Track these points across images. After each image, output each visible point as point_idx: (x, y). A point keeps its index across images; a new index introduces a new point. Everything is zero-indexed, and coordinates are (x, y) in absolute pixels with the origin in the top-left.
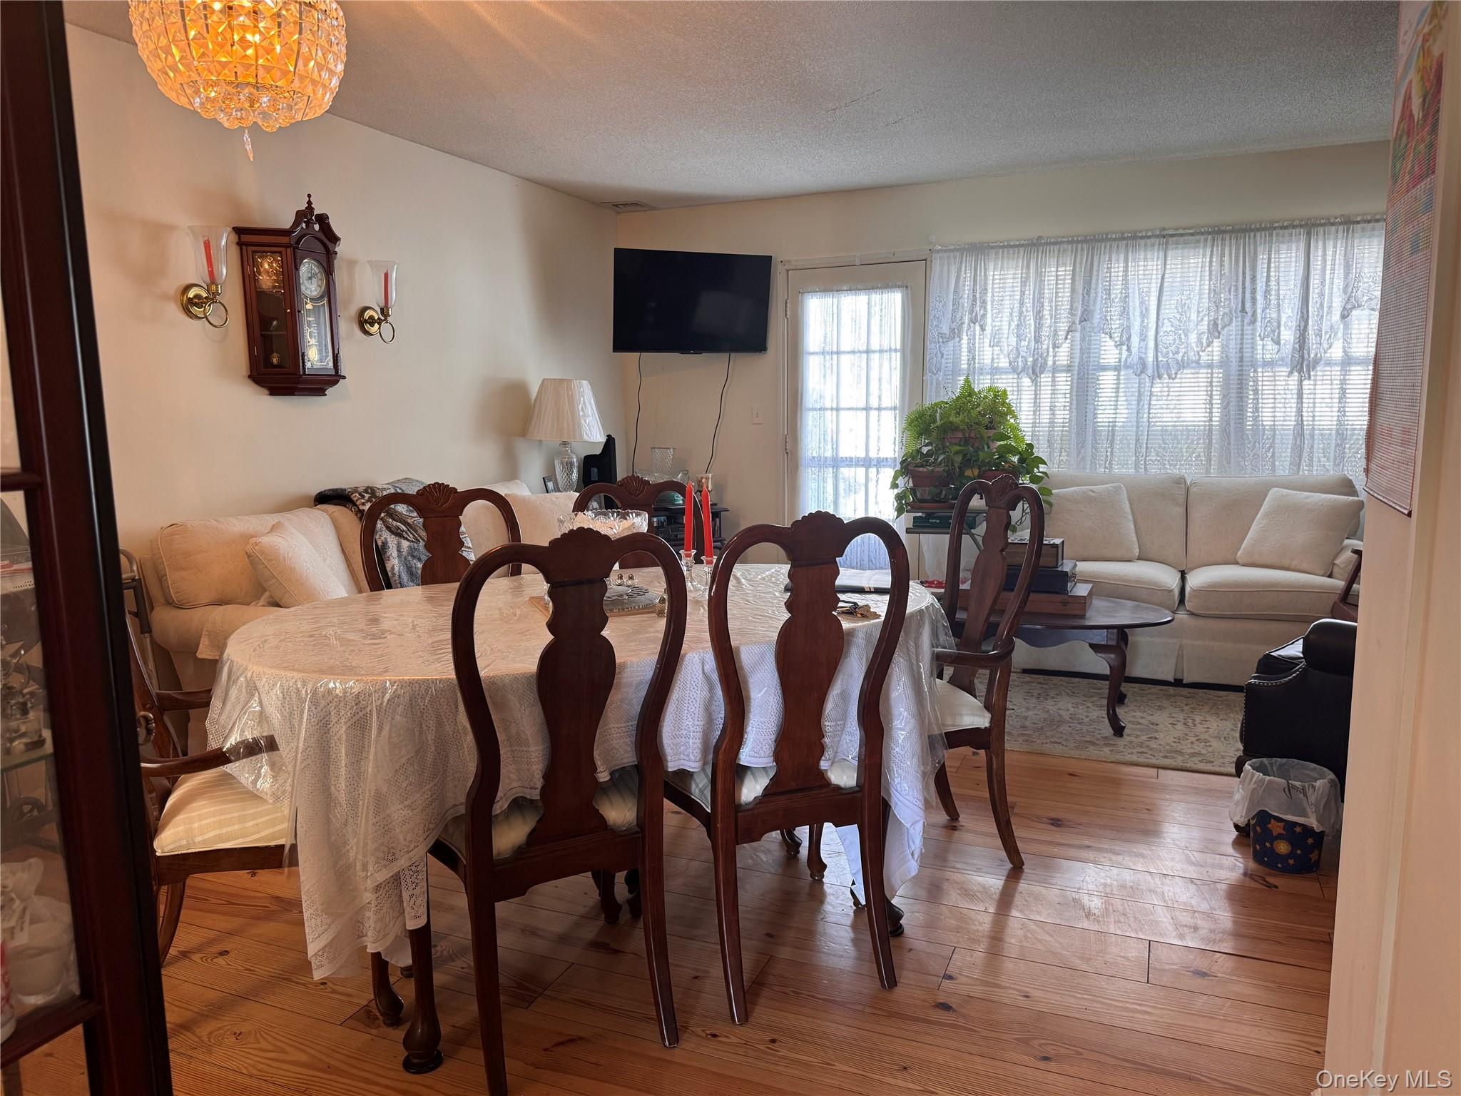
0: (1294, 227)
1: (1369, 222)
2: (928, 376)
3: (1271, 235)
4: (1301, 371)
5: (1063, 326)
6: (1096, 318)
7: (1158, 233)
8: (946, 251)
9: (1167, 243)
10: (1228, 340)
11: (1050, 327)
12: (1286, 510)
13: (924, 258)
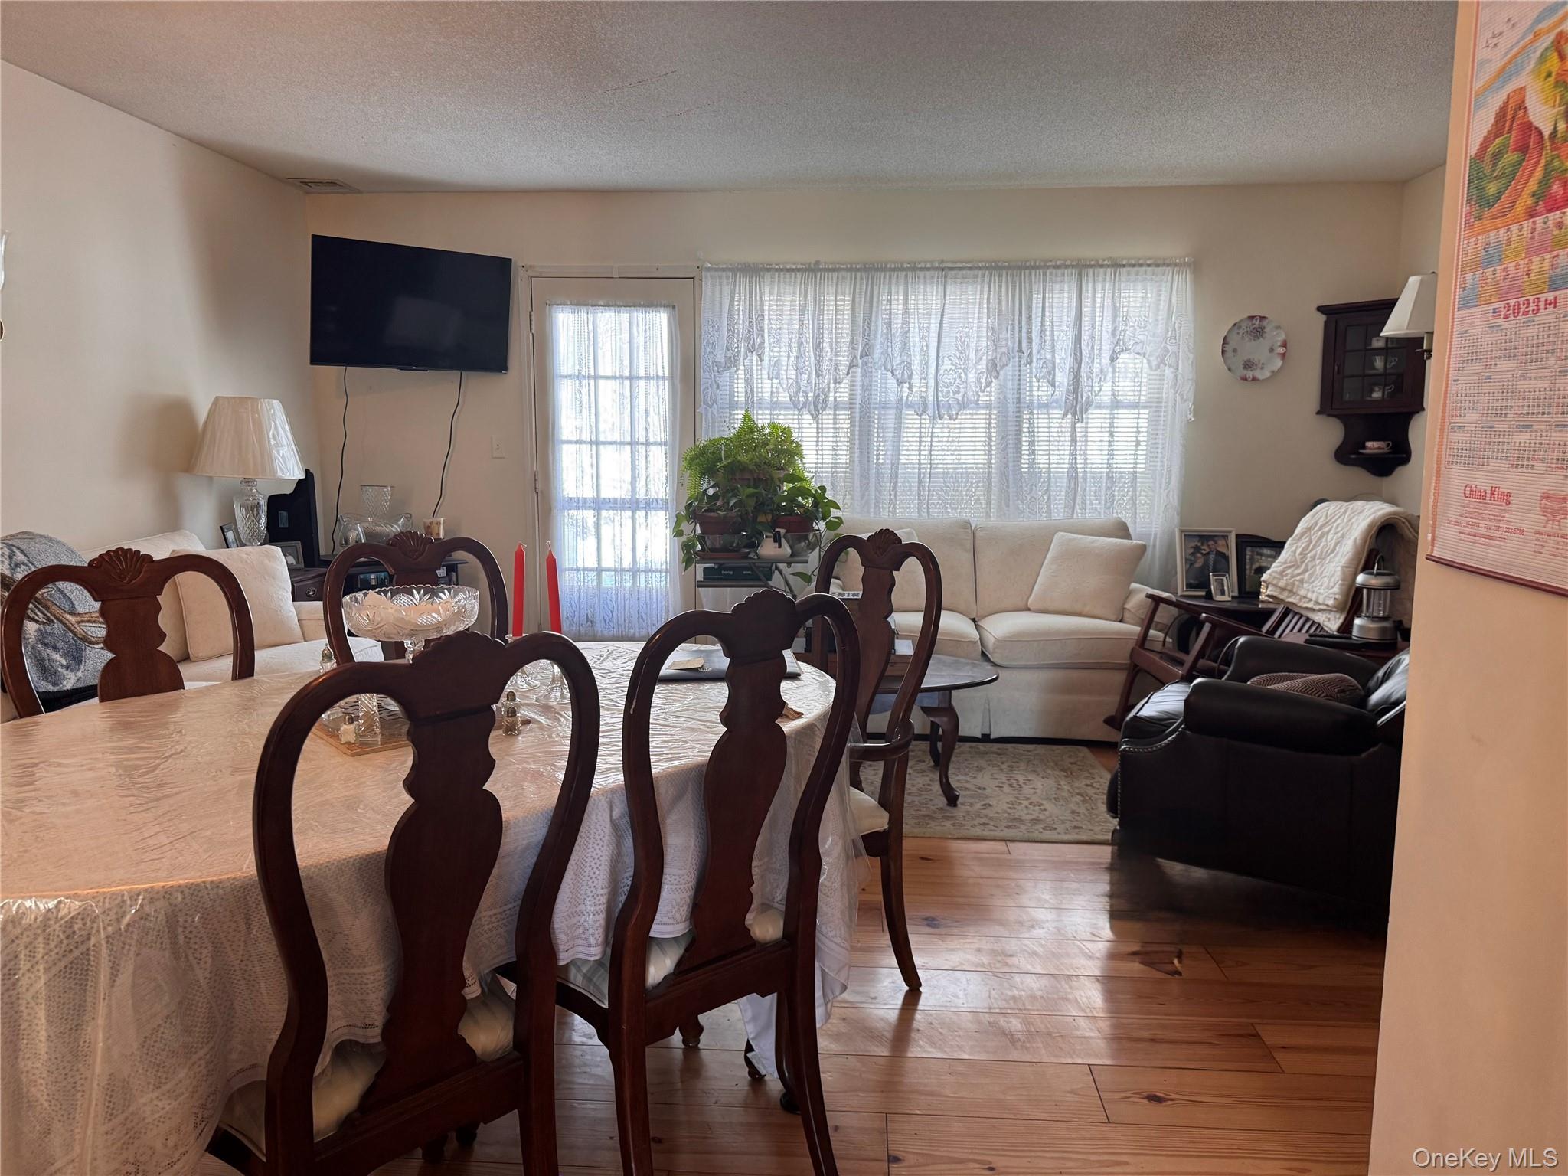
0: (1067, 267)
1: (1134, 266)
2: (702, 409)
3: (1045, 274)
4: (1074, 415)
5: (844, 360)
6: (878, 351)
7: (937, 265)
8: (716, 270)
9: (946, 277)
10: (1005, 380)
11: (831, 360)
12: (1071, 555)
13: (691, 275)
